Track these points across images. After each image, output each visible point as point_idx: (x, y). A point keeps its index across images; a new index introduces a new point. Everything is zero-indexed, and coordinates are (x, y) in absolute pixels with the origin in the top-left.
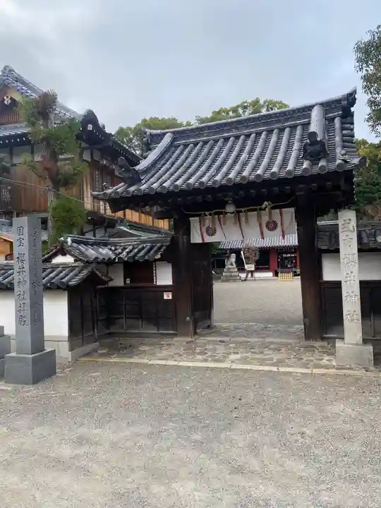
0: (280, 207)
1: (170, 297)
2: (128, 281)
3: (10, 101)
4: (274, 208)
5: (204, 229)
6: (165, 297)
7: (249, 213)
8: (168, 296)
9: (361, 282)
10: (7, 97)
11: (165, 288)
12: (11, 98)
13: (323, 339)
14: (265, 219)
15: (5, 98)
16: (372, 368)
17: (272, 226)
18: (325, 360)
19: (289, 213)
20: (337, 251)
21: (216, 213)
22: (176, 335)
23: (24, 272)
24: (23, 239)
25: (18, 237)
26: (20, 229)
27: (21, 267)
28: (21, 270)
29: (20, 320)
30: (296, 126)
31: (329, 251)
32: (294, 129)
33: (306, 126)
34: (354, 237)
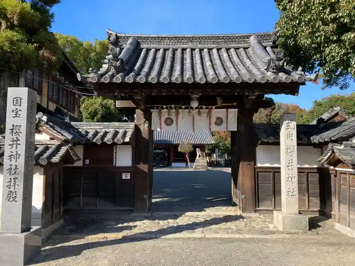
0: (227, 107)
1: (129, 177)
2: (87, 162)
5: (162, 120)
6: (124, 177)
8: (126, 176)
9: (299, 169)
11: (125, 169)
13: (256, 211)
19: (233, 112)
22: (132, 211)
23: (19, 144)
24: (21, 110)
25: (14, 108)
26: (18, 101)
27: (15, 139)
28: (15, 143)
29: (8, 196)
30: (239, 48)
31: (267, 144)
32: (237, 49)
33: (246, 49)
34: (295, 133)
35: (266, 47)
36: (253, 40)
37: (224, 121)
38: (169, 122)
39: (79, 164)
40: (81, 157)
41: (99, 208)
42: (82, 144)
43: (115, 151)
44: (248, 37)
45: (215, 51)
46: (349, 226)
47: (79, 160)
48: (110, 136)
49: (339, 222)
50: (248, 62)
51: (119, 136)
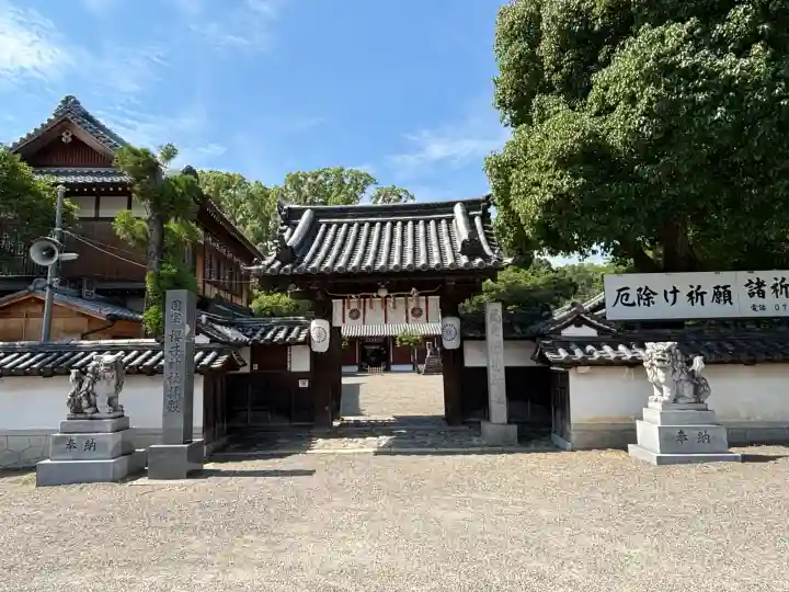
0: (427, 295)
1: (307, 385)
2: (256, 367)
3: (70, 140)
4: (421, 295)
5: (347, 312)
6: (301, 385)
7: (397, 299)
8: (304, 384)
9: (506, 368)
10: (67, 134)
11: (302, 375)
12: (73, 137)
13: (464, 423)
14: (412, 305)
15: (64, 134)
16: (517, 444)
17: (417, 313)
19: (435, 300)
20: (483, 338)
21: (362, 297)
22: (312, 427)
23: (179, 351)
24: (180, 315)
25: (173, 312)
26: (177, 303)
27: (175, 345)
28: (175, 349)
29: (169, 406)
30: (440, 220)
31: (473, 338)
32: (438, 221)
33: (449, 221)
34: (500, 326)
35: (474, 216)
36: (458, 209)
37: (424, 312)
39: (246, 370)
40: (248, 362)
41: (272, 424)
42: (248, 346)
43: (289, 354)
44: (453, 204)
45: (410, 224)
46: (562, 436)
47: (245, 365)
48: (281, 335)
49: (555, 432)
50: (446, 241)
51: (293, 335)
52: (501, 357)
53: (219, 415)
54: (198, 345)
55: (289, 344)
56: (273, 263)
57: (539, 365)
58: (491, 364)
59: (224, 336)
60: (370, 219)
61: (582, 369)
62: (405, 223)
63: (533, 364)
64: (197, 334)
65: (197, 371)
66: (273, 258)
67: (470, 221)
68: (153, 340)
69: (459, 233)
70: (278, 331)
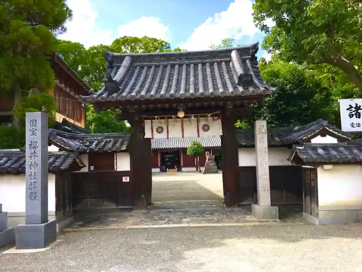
1: (128, 180)
2: (92, 168)
6: (124, 180)
7: (192, 119)
8: (126, 179)
9: (270, 167)
11: (125, 173)
13: (239, 206)
14: (202, 123)
16: (278, 220)
17: (206, 128)
18: (248, 218)
20: (253, 146)
22: (132, 209)
23: (36, 156)
24: (36, 130)
25: (31, 128)
26: (34, 122)
27: (33, 152)
28: (33, 155)
29: (30, 196)
30: (221, 62)
31: (246, 147)
32: (219, 63)
33: (227, 63)
34: (266, 136)
35: (246, 59)
36: (234, 54)
38: (160, 130)
39: (85, 170)
40: (87, 164)
41: (103, 208)
42: (87, 153)
43: (115, 158)
45: (200, 66)
46: (311, 214)
47: (85, 166)
48: (110, 145)
49: (305, 212)
50: (226, 77)
51: (118, 145)
52: (267, 159)
53: (67, 201)
54: (50, 153)
55: (115, 152)
56: (102, 94)
57: (294, 164)
58: (259, 164)
59: (70, 146)
60: (171, 62)
61: (326, 167)
62: (196, 65)
63: (289, 163)
64: (50, 145)
65: (50, 171)
66: (102, 89)
67: (243, 62)
68: (18, 150)
69: (235, 71)
70: (107, 142)
